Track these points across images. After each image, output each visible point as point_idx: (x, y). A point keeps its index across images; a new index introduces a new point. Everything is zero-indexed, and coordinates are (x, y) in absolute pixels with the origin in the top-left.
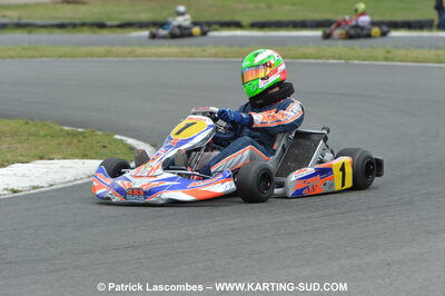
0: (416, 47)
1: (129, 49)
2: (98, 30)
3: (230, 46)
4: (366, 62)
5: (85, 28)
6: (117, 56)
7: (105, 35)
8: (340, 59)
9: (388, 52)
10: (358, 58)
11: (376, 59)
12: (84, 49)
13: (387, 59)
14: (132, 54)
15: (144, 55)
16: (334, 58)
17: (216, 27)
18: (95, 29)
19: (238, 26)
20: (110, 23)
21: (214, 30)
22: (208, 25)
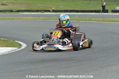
0: (98, 17)
2: (11, 12)
3: (47, 17)
4: (84, 21)
5: (7, 12)
6: (16, 19)
7: (13, 13)
8: (77, 20)
9: (90, 19)
10: (81, 20)
11: (87, 20)
12: (7, 18)
13: (90, 20)
14: (20, 19)
15: (23, 19)
16: (75, 20)
17: (43, 12)
18: (10, 12)
19: (49, 11)
20: (14, 10)
21: (43, 13)
22: (41, 11)
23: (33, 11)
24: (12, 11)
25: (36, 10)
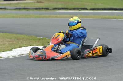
1: (56, 15)
5: (43, 10)
6: (52, 17)
7: (49, 11)
8: (115, 19)
12: (43, 15)
14: (56, 17)
15: (59, 17)
16: (114, 18)
18: (46, 10)
19: (86, 9)
20: (50, 8)
21: (80, 10)
22: (78, 9)
23: (70, 9)
24: (48, 9)
25: (73, 8)
